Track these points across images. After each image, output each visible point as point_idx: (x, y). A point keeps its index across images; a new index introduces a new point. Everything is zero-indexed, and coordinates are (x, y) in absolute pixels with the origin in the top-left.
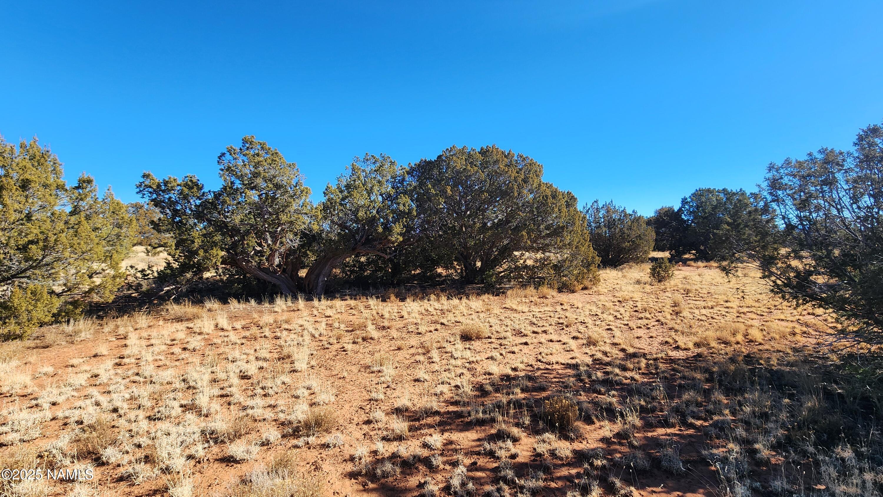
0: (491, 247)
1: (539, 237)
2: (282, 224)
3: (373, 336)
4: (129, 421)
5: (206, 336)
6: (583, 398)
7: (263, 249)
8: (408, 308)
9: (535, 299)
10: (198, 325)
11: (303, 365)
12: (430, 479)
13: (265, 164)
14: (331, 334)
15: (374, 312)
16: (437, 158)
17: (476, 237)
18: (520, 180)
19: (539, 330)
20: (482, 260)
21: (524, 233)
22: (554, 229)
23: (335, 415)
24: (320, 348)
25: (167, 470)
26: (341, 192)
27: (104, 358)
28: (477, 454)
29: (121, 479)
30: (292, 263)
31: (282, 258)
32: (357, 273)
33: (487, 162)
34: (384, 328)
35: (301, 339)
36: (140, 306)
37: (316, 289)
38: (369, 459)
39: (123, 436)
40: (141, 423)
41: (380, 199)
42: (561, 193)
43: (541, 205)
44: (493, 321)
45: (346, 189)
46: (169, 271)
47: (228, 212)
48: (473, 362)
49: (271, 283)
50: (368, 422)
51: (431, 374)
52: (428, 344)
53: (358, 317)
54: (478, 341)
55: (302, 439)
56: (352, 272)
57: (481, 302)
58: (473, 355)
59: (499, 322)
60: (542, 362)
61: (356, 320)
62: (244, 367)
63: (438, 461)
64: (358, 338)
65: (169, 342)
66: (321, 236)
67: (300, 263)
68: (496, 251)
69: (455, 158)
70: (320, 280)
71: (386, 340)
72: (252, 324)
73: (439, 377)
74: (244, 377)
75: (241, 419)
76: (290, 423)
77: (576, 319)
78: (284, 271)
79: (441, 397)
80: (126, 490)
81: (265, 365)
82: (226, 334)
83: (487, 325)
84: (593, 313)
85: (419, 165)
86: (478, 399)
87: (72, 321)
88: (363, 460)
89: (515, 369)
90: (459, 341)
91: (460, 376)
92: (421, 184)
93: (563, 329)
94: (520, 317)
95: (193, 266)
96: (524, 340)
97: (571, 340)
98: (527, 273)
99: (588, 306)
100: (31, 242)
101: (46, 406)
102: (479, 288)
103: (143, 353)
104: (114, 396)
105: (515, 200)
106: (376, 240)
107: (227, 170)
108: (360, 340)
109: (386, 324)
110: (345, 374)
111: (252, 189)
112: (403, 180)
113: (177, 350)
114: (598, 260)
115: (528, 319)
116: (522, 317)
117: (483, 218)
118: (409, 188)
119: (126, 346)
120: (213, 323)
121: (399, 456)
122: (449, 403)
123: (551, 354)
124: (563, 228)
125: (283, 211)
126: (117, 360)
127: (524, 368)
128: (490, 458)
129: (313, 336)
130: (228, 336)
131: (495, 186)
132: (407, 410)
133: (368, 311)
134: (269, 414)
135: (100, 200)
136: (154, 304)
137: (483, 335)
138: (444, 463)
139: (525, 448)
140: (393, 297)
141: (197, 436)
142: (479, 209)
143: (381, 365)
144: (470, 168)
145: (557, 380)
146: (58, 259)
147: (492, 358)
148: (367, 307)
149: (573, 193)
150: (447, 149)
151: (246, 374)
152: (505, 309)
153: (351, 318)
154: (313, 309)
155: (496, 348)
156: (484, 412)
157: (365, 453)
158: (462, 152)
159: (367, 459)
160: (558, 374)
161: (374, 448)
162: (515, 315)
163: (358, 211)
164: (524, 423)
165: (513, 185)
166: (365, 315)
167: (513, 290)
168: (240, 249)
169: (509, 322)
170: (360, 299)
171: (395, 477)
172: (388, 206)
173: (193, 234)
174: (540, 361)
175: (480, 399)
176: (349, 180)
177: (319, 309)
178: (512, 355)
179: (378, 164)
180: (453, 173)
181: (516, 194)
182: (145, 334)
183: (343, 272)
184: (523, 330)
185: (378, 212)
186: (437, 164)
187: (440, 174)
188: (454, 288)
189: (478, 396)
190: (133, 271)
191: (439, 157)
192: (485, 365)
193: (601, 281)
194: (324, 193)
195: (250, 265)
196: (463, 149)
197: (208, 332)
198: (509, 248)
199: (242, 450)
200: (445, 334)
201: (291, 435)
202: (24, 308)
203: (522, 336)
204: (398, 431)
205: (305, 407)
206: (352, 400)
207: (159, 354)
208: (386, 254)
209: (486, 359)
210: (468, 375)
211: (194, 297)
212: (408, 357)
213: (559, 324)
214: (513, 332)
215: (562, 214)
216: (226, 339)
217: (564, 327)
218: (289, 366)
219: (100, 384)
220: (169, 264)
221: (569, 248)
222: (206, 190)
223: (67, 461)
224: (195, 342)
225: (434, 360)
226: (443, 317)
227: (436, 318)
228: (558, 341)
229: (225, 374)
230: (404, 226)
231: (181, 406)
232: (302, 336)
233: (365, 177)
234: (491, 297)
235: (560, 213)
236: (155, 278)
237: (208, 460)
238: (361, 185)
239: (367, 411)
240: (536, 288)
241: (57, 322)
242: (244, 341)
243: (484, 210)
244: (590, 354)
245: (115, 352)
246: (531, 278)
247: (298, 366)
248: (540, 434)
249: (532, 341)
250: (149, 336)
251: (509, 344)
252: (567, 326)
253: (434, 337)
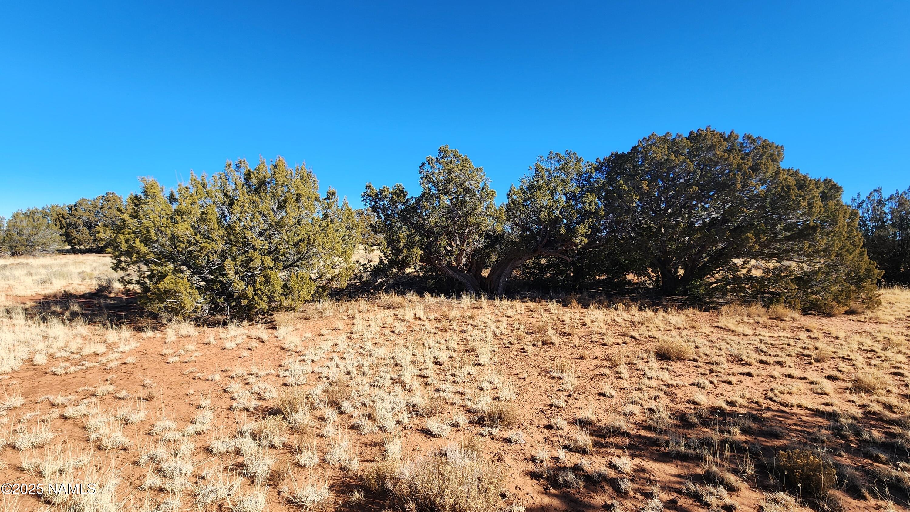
0: (700, 252)
1: (774, 240)
2: (470, 226)
3: (553, 341)
4: (357, 384)
5: (408, 323)
6: (845, 459)
7: (452, 248)
8: (592, 315)
9: (764, 319)
10: (402, 313)
11: (486, 360)
12: (618, 503)
13: (457, 170)
14: (511, 334)
15: (555, 317)
16: (631, 150)
17: (678, 239)
18: (746, 168)
19: (771, 360)
20: (685, 268)
21: (750, 235)
22: (800, 230)
23: (517, 413)
24: (501, 346)
25: (382, 429)
26: (524, 193)
27: (340, 332)
28: (677, 492)
29: (353, 427)
30: (477, 262)
31: (469, 258)
32: (536, 275)
33: (697, 149)
34: (564, 334)
35: (484, 335)
36: (362, 293)
37: (497, 288)
38: (550, 465)
39: (354, 395)
40: (365, 387)
41: (564, 198)
42: (814, 182)
43: (778, 199)
44: (700, 341)
45: (529, 190)
46: (381, 266)
47: (426, 215)
48: (672, 386)
49: (458, 280)
50: (549, 427)
51: (618, 390)
52: (615, 358)
53: (538, 320)
54: (678, 362)
55: (486, 429)
56: (532, 274)
57: (683, 317)
58: (672, 377)
59: (708, 343)
60: (774, 401)
61: (536, 323)
62: (438, 354)
63: (627, 486)
64: (537, 341)
65: (381, 325)
66: (503, 238)
67: (483, 263)
68: (706, 257)
69: (654, 148)
70: (501, 280)
71: (567, 347)
72: (443, 317)
73: (629, 396)
74: (437, 363)
75: (436, 399)
76: (476, 411)
77: (834, 353)
78: (469, 271)
79: (631, 417)
80: (356, 437)
81: (454, 354)
82: (423, 323)
83: (693, 345)
84: (865, 348)
85: (609, 159)
86: (679, 430)
87: (321, 301)
88: (544, 463)
89: (732, 404)
90: (653, 359)
91: (655, 398)
92: (611, 180)
93: (810, 363)
94: (740, 340)
95: (398, 263)
96: (746, 369)
97: (825, 380)
98: (752, 286)
99: (857, 337)
100: (300, 240)
101: (309, 362)
102: (680, 301)
103: (365, 331)
104: (348, 362)
105: (737, 194)
106: (558, 242)
107: (426, 178)
108: (540, 343)
109: (567, 330)
110: (526, 375)
111: (445, 194)
112: (590, 177)
113: (387, 332)
114: (878, 274)
115: (753, 344)
116: (744, 341)
117: (689, 217)
118: (596, 185)
119: (353, 324)
120: (413, 312)
121: (583, 470)
122: (641, 426)
123: (790, 393)
124: (815, 228)
125: (471, 214)
126: (349, 335)
127: (745, 403)
128: (695, 501)
129: (495, 334)
130: (424, 325)
131: (709, 177)
132: (591, 423)
133: (548, 315)
134: (458, 400)
135: (340, 208)
136: (371, 293)
137: (686, 356)
138: (636, 491)
139: (746, 503)
140: (574, 303)
141: (403, 405)
142: (684, 206)
143: (562, 372)
144: (674, 158)
145: (799, 428)
146: (315, 254)
147: (698, 385)
148: (548, 311)
149: (835, 181)
150: (644, 139)
151: (438, 360)
152: (717, 329)
153: (531, 320)
154: (494, 308)
155: (705, 374)
156: (687, 446)
157: (547, 457)
158: (664, 139)
159: (548, 464)
160: (801, 421)
161: (556, 454)
162: (733, 337)
163: (540, 212)
164: (744, 472)
165: (734, 174)
166: (545, 319)
167: (730, 306)
168: (434, 249)
169: (723, 345)
170: (540, 302)
171: (578, 490)
172: (573, 206)
173: (400, 235)
174: (771, 399)
175: (682, 430)
176: (532, 180)
177: (500, 308)
178: (727, 385)
179: (563, 162)
180: (652, 165)
181: (739, 186)
182: (366, 317)
183: (523, 274)
184: (744, 358)
185: (561, 213)
186: (631, 157)
187: (634, 168)
188: (647, 297)
189: (679, 426)
190: (357, 265)
191: (634, 148)
192: (688, 392)
193: (883, 304)
194: (508, 195)
195: (442, 263)
196: (665, 136)
197: (409, 320)
198: (726, 254)
199: (437, 426)
200: (635, 349)
201: (476, 423)
202: (296, 289)
203: (743, 365)
204: (581, 444)
205: (489, 400)
206: (533, 401)
207: (375, 334)
208: (569, 257)
209: (690, 385)
210: (665, 400)
211: (398, 289)
212: (592, 368)
213: (804, 355)
214: (729, 358)
215: (814, 210)
216: (422, 327)
217: (813, 361)
218: (474, 358)
219: (339, 351)
220: (381, 260)
221: (825, 256)
222: (409, 197)
223: (321, 405)
224: (400, 327)
225: (623, 375)
226: (633, 330)
227: (624, 329)
228: (801, 379)
229: (422, 357)
230: (590, 227)
231: (392, 379)
232: (485, 332)
233: (549, 177)
234: (698, 312)
235: (812, 208)
236: (372, 271)
237: (411, 428)
238: (544, 185)
239: (547, 416)
240: (766, 306)
241: (313, 301)
242: (436, 331)
243: (692, 207)
244: (859, 403)
245: (347, 328)
246: (758, 292)
247: (481, 360)
248: (770, 491)
249: (759, 373)
250: (369, 318)
251: (723, 371)
252: (817, 360)
253: (622, 351)
